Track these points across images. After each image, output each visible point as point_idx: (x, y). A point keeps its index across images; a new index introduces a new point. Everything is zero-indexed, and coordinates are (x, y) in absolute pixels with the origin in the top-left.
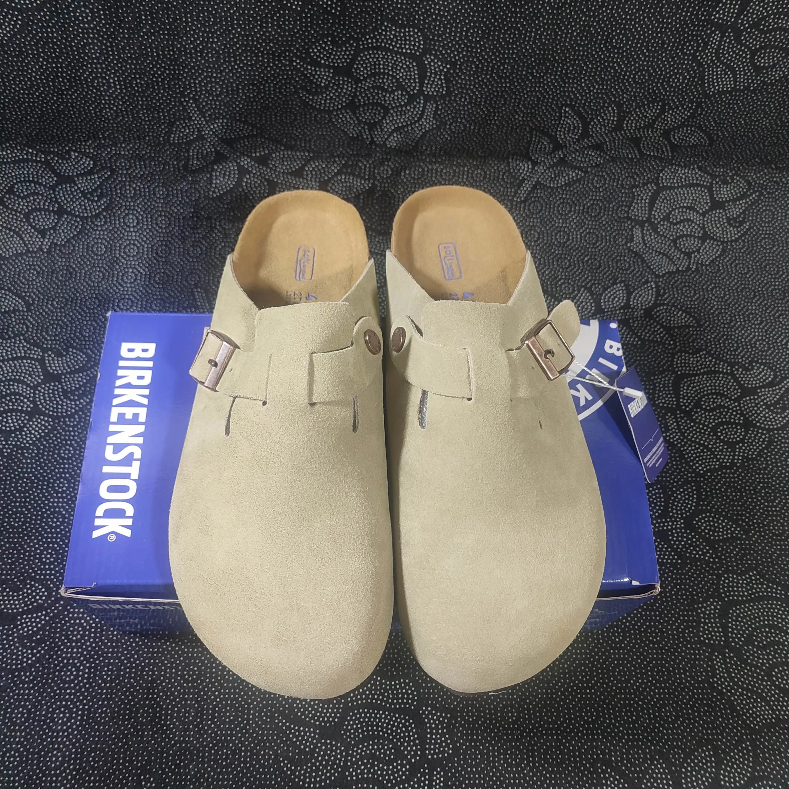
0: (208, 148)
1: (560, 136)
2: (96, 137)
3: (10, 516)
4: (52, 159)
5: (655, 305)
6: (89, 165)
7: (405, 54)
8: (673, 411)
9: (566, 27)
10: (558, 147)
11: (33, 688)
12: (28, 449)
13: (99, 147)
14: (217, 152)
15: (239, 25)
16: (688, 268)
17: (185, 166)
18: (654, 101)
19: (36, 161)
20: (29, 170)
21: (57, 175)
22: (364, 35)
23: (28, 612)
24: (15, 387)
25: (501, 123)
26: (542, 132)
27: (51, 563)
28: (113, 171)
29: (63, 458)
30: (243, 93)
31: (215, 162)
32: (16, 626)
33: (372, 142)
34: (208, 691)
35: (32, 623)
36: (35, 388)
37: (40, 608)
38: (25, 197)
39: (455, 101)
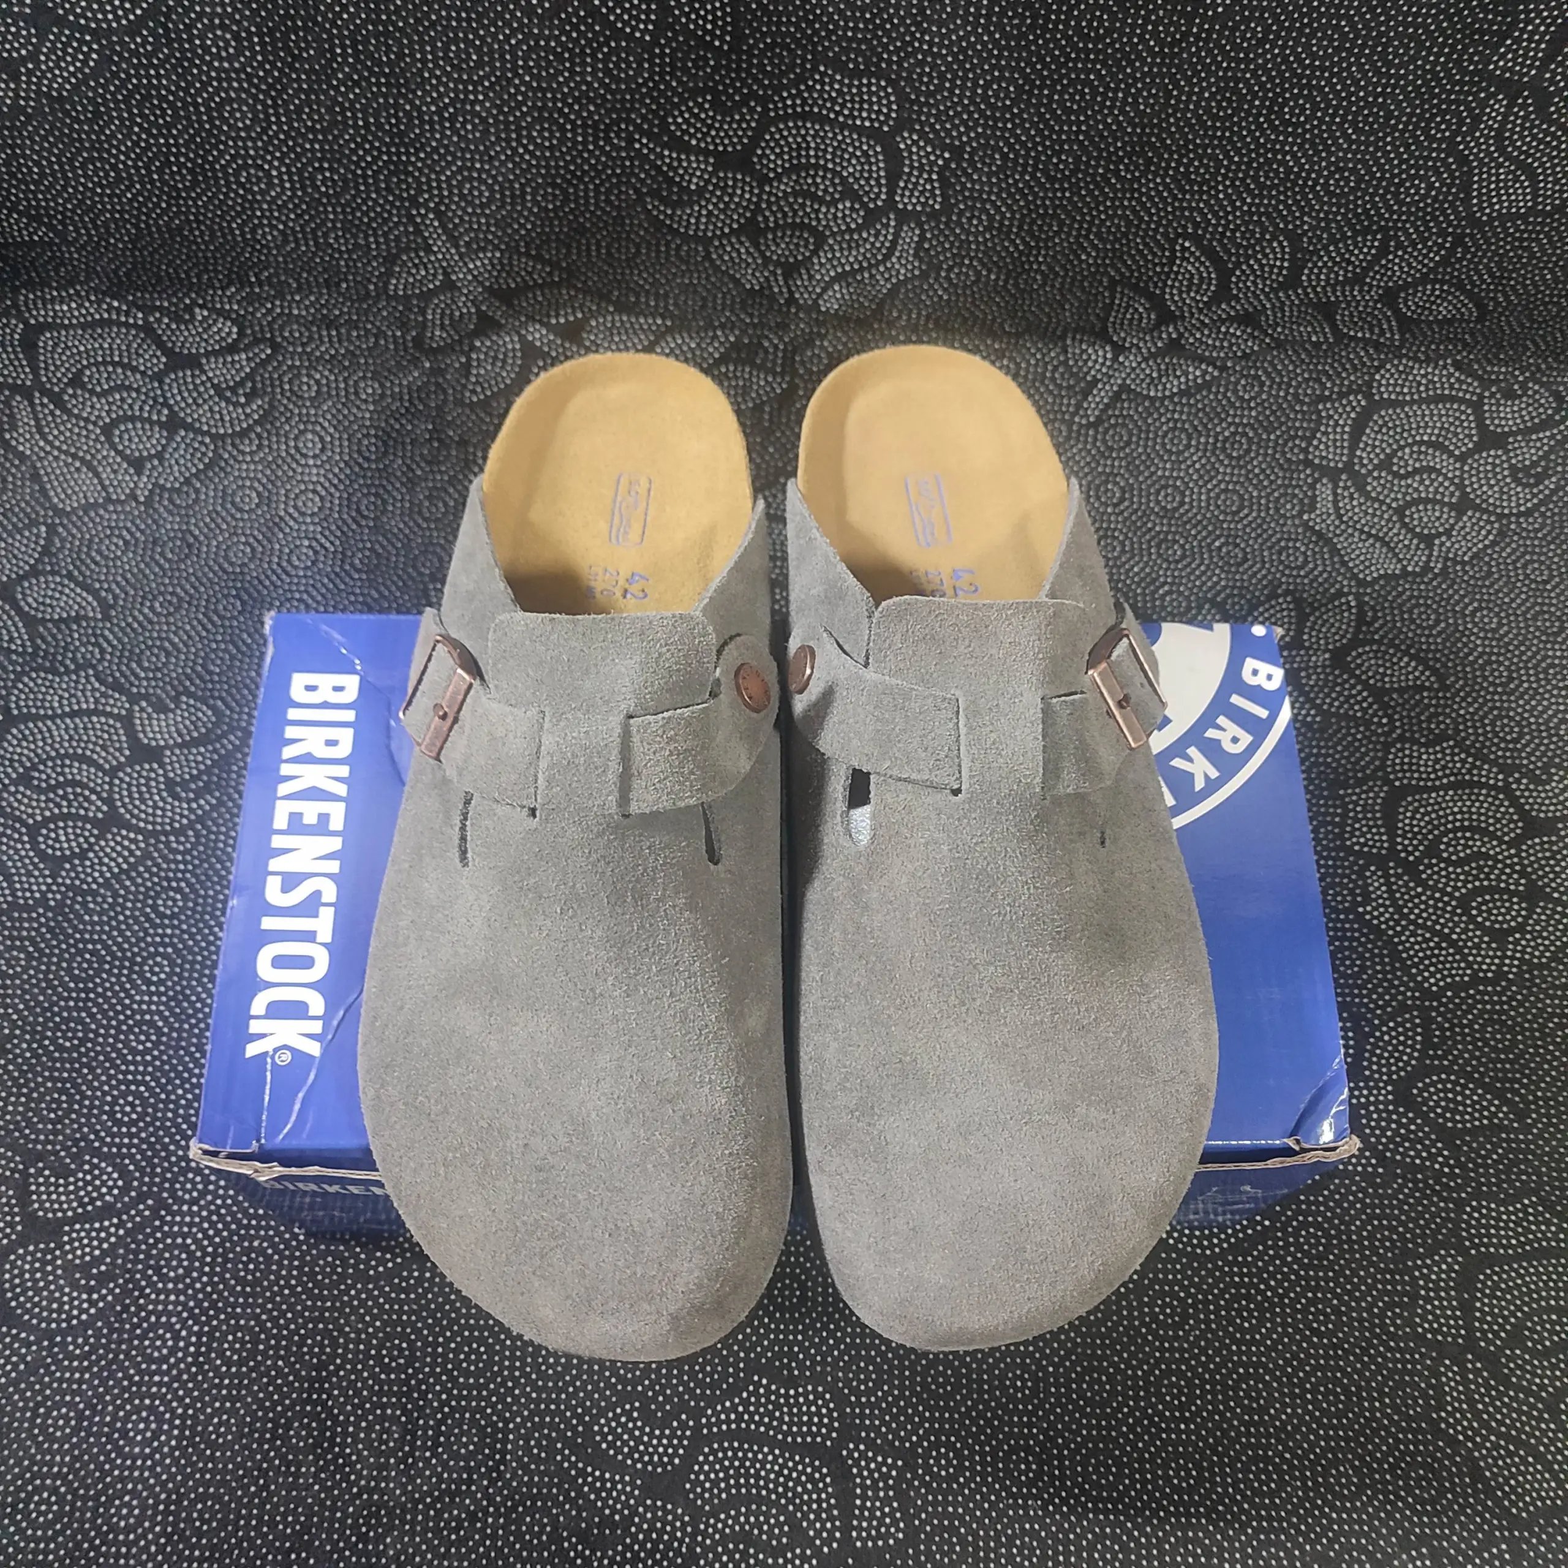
0: (463, 306)
1: (1172, 297)
2: (243, 282)
4: (159, 321)
5: (1355, 643)
6: (229, 334)
7: (860, 130)
8: (1381, 862)
9: (1188, 80)
10: (1166, 317)
11: (88, 1369)
12: (94, 894)
13: (250, 299)
14: (482, 316)
15: (527, 69)
16: (1427, 568)
17: (418, 342)
18: (1366, 231)
19: (126, 324)
20: (113, 342)
21: (168, 352)
22: (777, 91)
24: (74, 771)
25: (1051, 269)
26: (1135, 288)
28: (275, 347)
29: (162, 916)
30: (534, 201)
31: (477, 333)
33: (791, 300)
34: (427, 1392)
36: (113, 772)
37: (108, 1211)
38: (104, 393)
39: (959, 223)
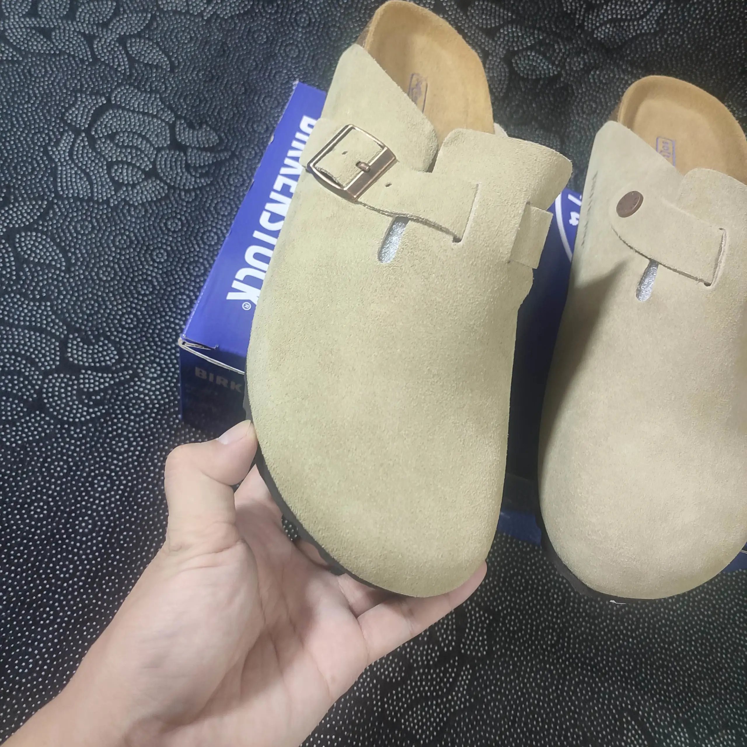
3: (100, 268)
23: (94, 369)
27: (129, 329)
32: (78, 379)
35: (95, 381)
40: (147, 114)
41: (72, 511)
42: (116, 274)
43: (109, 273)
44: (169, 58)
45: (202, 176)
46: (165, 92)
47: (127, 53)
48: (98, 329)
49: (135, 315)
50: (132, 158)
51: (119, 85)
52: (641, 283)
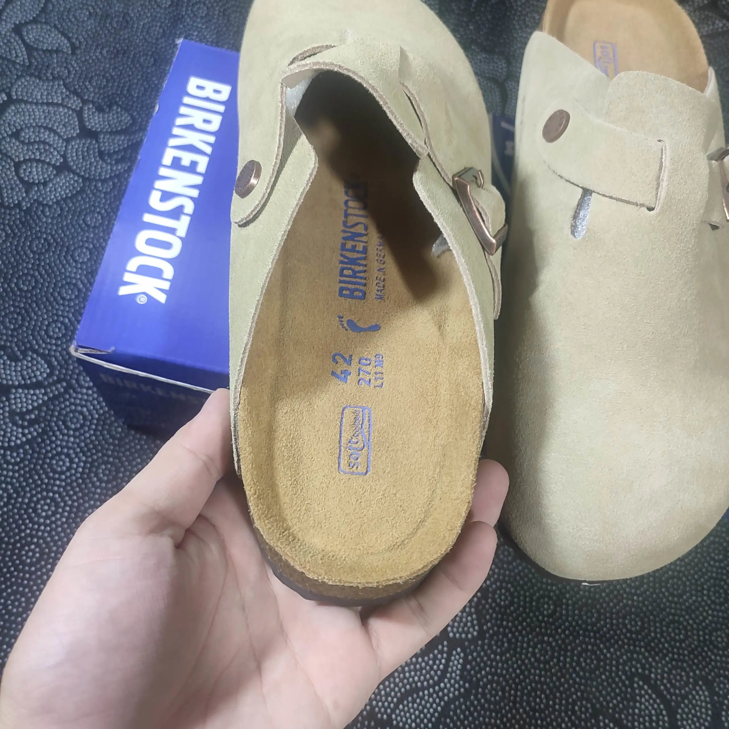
3: (19, 278)
23: (25, 387)
27: (57, 339)
32: (8, 399)
35: (27, 399)
40: (52, 104)
41: (16, 542)
42: (36, 281)
43: (30, 282)
44: (69, 39)
45: (117, 162)
46: (68, 77)
47: (24, 41)
48: (24, 344)
49: (62, 323)
50: (41, 154)
51: (19, 77)
52: (575, 217)
